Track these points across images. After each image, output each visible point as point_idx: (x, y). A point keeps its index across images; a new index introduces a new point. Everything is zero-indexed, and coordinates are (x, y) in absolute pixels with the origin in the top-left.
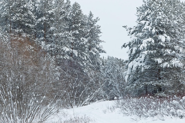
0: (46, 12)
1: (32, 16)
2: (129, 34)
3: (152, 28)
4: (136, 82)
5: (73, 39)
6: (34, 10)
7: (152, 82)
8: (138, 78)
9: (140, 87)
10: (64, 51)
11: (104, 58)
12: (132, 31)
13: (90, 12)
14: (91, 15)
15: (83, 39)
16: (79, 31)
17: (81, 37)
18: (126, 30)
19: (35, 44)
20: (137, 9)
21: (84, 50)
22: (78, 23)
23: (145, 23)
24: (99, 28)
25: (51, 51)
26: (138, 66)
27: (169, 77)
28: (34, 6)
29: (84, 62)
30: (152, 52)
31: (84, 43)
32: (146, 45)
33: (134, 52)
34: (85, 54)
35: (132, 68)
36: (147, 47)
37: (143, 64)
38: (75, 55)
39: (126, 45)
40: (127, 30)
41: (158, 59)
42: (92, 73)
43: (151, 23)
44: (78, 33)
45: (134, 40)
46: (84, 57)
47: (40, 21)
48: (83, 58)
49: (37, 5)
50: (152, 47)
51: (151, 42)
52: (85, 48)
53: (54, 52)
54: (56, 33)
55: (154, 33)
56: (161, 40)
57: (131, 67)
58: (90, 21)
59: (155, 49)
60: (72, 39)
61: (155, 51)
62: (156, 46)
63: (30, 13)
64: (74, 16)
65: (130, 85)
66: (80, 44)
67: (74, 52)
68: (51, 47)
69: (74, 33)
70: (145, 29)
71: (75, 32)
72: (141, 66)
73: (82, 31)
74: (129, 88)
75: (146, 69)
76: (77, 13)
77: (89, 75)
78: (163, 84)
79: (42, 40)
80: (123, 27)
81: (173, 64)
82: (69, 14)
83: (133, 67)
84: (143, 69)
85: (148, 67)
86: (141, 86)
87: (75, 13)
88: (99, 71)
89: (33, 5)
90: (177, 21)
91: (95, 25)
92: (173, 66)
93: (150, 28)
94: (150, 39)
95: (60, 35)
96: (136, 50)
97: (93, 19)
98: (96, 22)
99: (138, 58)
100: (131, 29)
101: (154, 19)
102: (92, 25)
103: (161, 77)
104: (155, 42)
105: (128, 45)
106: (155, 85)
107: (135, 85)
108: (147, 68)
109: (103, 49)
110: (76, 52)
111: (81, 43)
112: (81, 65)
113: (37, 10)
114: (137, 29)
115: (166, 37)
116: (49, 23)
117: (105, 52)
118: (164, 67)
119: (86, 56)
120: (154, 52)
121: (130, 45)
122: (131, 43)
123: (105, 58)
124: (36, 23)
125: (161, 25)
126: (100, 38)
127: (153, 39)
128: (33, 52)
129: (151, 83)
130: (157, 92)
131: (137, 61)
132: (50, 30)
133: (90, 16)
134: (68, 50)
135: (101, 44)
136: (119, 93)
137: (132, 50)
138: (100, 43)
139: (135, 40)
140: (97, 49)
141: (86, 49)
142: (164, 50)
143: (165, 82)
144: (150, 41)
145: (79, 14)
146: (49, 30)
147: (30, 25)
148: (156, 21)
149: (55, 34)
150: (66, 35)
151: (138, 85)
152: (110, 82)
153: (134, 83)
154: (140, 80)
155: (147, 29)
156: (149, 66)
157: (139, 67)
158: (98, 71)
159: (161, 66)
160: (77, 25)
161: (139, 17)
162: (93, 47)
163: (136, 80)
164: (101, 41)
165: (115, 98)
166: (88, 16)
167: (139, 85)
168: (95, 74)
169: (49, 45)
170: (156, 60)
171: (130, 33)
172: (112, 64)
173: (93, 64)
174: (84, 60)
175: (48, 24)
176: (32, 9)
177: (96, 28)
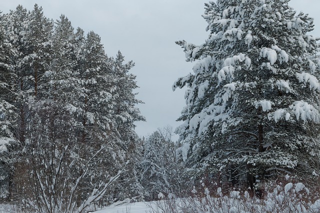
0: (39, 44)
1: (12, 50)
2: (189, 57)
3: (245, 32)
4: (208, 158)
5: (85, 92)
6: (17, 41)
7: (245, 157)
8: (212, 151)
9: (219, 169)
10: (68, 112)
11: (144, 138)
12: (195, 51)
13: (119, 52)
14: (120, 57)
15: (104, 94)
16: (98, 80)
17: (100, 91)
18: (184, 49)
19: (17, 100)
20: (207, 7)
21: (105, 113)
22: (95, 65)
23: (228, 23)
24: (133, 80)
25: (45, 111)
26: (213, 121)
27: (287, 146)
28: (18, 35)
29: (106, 134)
30: (247, 84)
31: (105, 101)
32: (232, 69)
33: (201, 94)
34: (107, 119)
35: (198, 128)
36: (235, 73)
37: (224, 117)
38: (89, 120)
39: (183, 81)
40: (186, 50)
41: (261, 102)
42: (122, 154)
43: (242, 23)
44: (96, 82)
45: (202, 68)
46: (105, 125)
47: (27, 59)
48: (104, 127)
49: (22, 33)
50: (246, 76)
51: (244, 62)
52: (109, 109)
53: (50, 114)
54: (54, 79)
55: (250, 41)
56: (266, 58)
57: (196, 127)
58: (118, 67)
59: (254, 80)
60: (82, 92)
61: (254, 84)
62: (254, 72)
63: (7, 44)
64: (89, 53)
65: (194, 166)
66: (99, 103)
67: (87, 116)
68: (45, 105)
69: (88, 84)
70: (228, 35)
71: (90, 81)
72: (220, 120)
73: (103, 79)
74: (193, 172)
75: (233, 127)
76: (94, 47)
77: (114, 156)
78: (275, 161)
79: (30, 94)
80: (177, 43)
81: (297, 113)
82: (80, 51)
83: (199, 125)
84: (224, 126)
85: (238, 122)
86: (221, 168)
87: (91, 48)
88: (134, 151)
89: (15, 32)
90: (301, 18)
91: (127, 74)
92: (298, 119)
93: (240, 32)
94: (241, 57)
95: (60, 83)
96: (205, 89)
97: (124, 63)
98: (129, 69)
99: (212, 106)
100: (194, 47)
101: (248, 15)
102: (121, 75)
103: (264, 147)
104: (253, 63)
105: (188, 81)
106: (254, 165)
107: (205, 164)
108: (236, 124)
109: (139, 114)
110: (91, 117)
111: (101, 100)
112: (101, 138)
113: (22, 41)
114: (207, 47)
115: (278, 53)
116: (42, 63)
117: (143, 120)
118: (276, 121)
119: (109, 123)
120: (251, 85)
121: (192, 82)
122: (194, 78)
123: (145, 140)
124: (20, 63)
125: (265, 25)
126: (136, 97)
127: (247, 57)
128: (12, 114)
129: (245, 160)
130: (257, 181)
131: (209, 113)
132: (45, 75)
133: (119, 59)
134: (74, 109)
135: (136, 106)
136: (166, 186)
137: (197, 90)
138: (135, 104)
139: (204, 68)
140: (130, 114)
141: (110, 111)
142: (275, 82)
143: (278, 156)
144: (241, 61)
145: (98, 50)
146: (43, 76)
147: (7, 65)
148: (253, 16)
149: (51, 82)
150: (73, 84)
151: (212, 165)
152: (152, 172)
153: (203, 161)
154: (217, 153)
155: (234, 35)
156: (240, 120)
157: (215, 124)
158: (132, 152)
159: (270, 119)
160: (94, 70)
161: (212, 21)
162: (122, 110)
163: (207, 153)
164: (136, 100)
165: (161, 195)
166: (115, 59)
167: (216, 164)
168: (126, 156)
169: (43, 102)
170: (256, 103)
171: (191, 57)
172: (156, 143)
173: (124, 139)
174: (106, 130)
175: (42, 66)
176: (13, 40)
177: (129, 79)
